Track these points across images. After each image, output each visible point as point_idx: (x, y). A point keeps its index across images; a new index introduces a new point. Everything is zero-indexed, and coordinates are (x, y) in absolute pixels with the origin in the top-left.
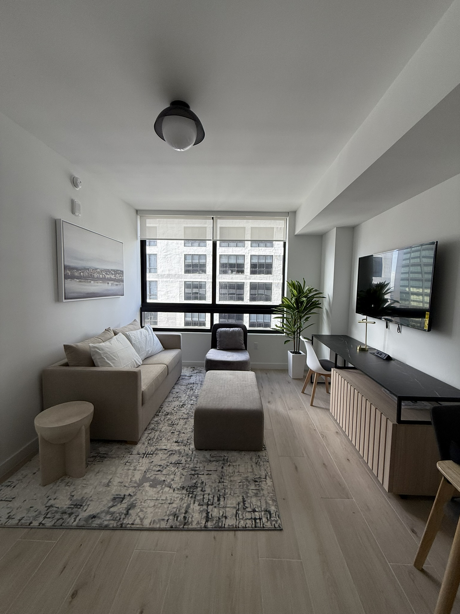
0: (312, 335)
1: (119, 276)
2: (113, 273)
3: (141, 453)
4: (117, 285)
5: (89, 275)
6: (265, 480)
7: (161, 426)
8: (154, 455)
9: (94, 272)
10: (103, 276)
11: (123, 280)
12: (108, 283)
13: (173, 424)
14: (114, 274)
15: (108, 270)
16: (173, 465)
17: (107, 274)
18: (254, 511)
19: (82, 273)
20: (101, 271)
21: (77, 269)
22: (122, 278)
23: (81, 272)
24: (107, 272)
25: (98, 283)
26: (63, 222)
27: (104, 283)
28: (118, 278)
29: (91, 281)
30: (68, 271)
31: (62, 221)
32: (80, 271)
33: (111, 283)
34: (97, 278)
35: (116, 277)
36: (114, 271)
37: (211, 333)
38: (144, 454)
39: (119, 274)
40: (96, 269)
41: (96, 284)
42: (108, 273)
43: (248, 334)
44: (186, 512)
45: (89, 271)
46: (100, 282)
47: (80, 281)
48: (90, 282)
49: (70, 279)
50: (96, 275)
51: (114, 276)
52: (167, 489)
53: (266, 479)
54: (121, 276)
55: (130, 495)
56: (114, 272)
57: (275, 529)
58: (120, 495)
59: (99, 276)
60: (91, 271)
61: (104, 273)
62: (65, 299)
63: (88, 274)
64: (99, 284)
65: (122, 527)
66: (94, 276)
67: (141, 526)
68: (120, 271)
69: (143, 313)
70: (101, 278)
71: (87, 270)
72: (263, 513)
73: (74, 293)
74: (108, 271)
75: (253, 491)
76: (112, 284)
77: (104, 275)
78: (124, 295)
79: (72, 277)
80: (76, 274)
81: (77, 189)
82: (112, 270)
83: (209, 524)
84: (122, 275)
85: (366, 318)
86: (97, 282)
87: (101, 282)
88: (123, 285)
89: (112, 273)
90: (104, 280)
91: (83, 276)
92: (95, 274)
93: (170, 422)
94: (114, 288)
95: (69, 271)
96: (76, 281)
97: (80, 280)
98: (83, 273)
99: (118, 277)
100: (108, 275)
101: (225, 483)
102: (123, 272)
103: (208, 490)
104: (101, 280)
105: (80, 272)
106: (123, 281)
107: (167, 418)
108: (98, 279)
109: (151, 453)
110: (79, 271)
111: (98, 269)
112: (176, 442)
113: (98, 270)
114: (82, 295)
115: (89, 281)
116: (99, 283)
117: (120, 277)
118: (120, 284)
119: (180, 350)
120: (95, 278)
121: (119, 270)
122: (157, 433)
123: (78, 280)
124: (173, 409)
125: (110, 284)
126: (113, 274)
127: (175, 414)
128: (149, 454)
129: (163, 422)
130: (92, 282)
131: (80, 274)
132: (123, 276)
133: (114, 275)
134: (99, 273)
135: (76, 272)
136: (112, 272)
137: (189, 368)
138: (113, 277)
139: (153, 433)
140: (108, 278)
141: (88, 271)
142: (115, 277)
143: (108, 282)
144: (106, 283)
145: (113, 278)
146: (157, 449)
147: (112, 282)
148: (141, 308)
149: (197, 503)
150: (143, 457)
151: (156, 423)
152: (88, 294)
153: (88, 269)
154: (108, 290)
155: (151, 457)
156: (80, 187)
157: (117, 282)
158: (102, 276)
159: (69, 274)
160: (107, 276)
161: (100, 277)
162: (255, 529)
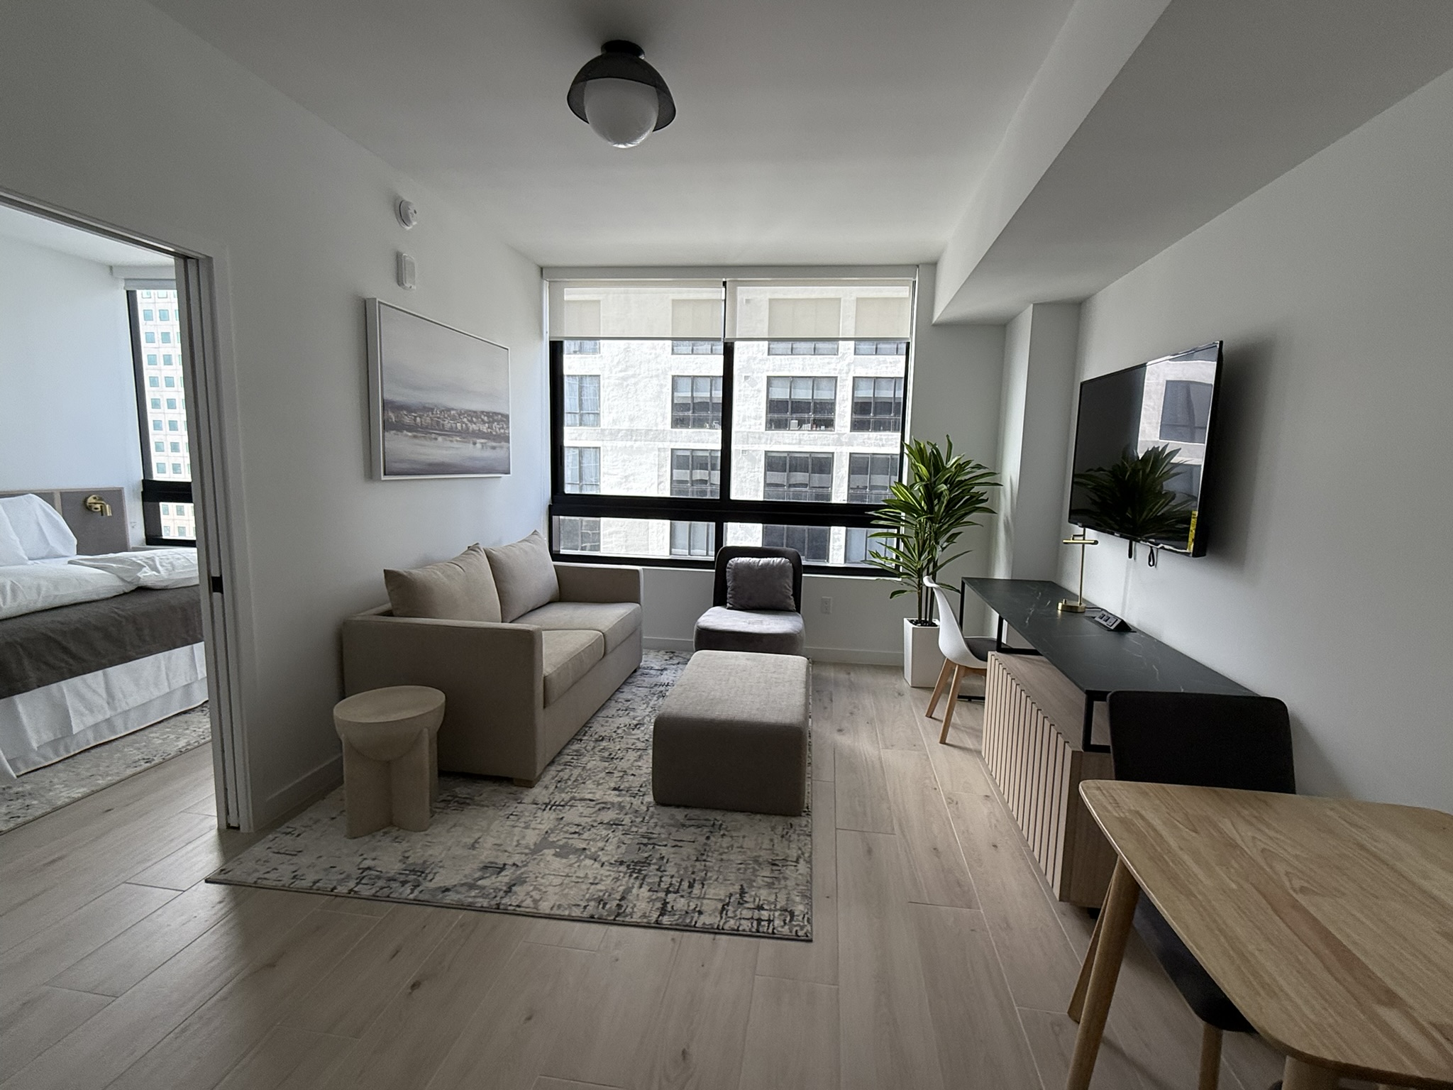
0: (963, 578)
1: (498, 426)
2: (486, 419)
3: (540, 802)
4: (494, 448)
5: (434, 424)
6: (795, 864)
7: (585, 760)
8: (567, 808)
9: (444, 416)
10: (464, 425)
11: (509, 437)
12: (475, 444)
13: (613, 758)
14: (488, 423)
15: (475, 412)
16: (604, 826)
17: (471, 421)
18: (760, 908)
19: (418, 419)
20: (459, 415)
21: (409, 409)
22: (505, 433)
23: (415, 417)
24: (472, 417)
25: (451, 441)
26: (381, 305)
27: (466, 442)
28: (496, 432)
29: (437, 436)
30: (391, 414)
31: (379, 302)
32: (415, 413)
33: (482, 443)
34: (451, 430)
35: (492, 429)
36: (487, 414)
37: (714, 571)
38: (547, 805)
39: (498, 422)
40: (449, 410)
41: (449, 444)
42: (474, 419)
43: (804, 575)
44: (623, 898)
45: (433, 414)
46: (457, 441)
47: (415, 437)
48: (436, 439)
49: (394, 432)
50: (448, 424)
51: (489, 428)
52: (588, 862)
53: (798, 863)
54: (503, 428)
55: (514, 864)
56: (488, 417)
57: (797, 938)
58: (496, 864)
59: (454, 425)
60: (437, 414)
61: (465, 420)
62: (385, 474)
63: (432, 420)
64: (455, 445)
65: (498, 909)
66: (443, 425)
67: (535, 911)
68: (502, 415)
69: (555, 518)
70: (459, 432)
71: (428, 411)
72: (777, 914)
73: (402, 461)
74: (473, 415)
75: (766, 879)
76: (483, 446)
77: (466, 425)
78: (509, 473)
79: (399, 427)
80: (407, 420)
81: (408, 228)
82: (482, 412)
83: (666, 920)
84: (505, 426)
85: (1082, 534)
86: (451, 439)
87: (458, 439)
88: (508, 448)
89: (483, 420)
90: (466, 435)
91: (422, 424)
92: (446, 422)
93: (606, 754)
94: (488, 453)
95: (393, 412)
96: (407, 436)
97: (415, 433)
98: (420, 417)
99: (497, 429)
100: (475, 424)
101: (707, 863)
102: (507, 417)
103: (671, 870)
104: (458, 436)
105: (416, 415)
106: (507, 439)
107: (599, 746)
108: (453, 432)
109: (562, 804)
110: (413, 414)
111: (453, 409)
112: (615, 789)
113: (453, 412)
114: (418, 467)
115: (433, 436)
116: (455, 442)
117: (502, 431)
118: (501, 447)
119: (638, 605)
120: (446, 431)
121: (499, 414)
122: (576, 772)
123: (410, 434)
124: (615, 732)
125: (478, 446)
126: (484, 422)
127: (619, 739)
128: (557, 806)
129: (592, 753)
130: (440, 439)
131: (415, 420)
132: (508, 428)
133: (487, 425)
134: (453, 418)
135: (406, 415)
136: (483, 417)
137: (662, 652)
138: (484, 428)
139: (568, 770)
140: (473, 431)
141: (431, 415)
142: (489, 430)
143: (474, 439)
144: (469, 443)
145: (485, 431)
146: (573, 798)
147: (483, 441)
148: (550, 506)
149: (645, 888)
150: (544, 810)
151: (575, 753)
152: (430, 464)
153: (432, 410)
154: (475, 459)
155: (560, 810)
156: (414, 223)
157: (494, 440)
158: (462, 426)
159: (391, 419)
160: (473, 427)
161: (456, 428)
162: (757, 934)
